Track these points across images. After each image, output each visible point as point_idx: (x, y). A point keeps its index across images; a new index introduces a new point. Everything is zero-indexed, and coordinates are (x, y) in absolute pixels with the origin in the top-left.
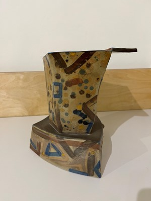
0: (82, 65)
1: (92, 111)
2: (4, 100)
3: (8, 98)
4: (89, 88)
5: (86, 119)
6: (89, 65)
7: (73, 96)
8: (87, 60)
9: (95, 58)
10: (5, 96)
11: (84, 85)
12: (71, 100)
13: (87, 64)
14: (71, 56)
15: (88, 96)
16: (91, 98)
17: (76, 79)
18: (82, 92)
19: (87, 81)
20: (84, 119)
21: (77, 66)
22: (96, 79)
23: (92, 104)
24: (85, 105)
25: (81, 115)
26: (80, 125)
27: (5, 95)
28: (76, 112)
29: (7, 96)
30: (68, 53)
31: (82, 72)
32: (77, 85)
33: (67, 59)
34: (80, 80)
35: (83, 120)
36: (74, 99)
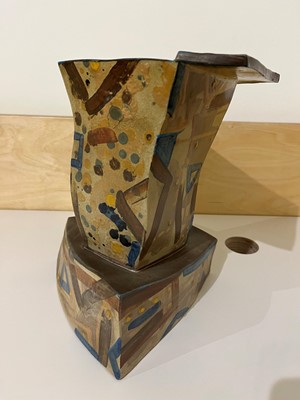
0: (114, 95)
1: (137, 215)
2: (49, 175)
3: (58, 170)
4: (129, 156)
5: (124, 233)
6: (127, 98)
7: (98, 170)
8: (124, 83)
9: (140, 78)
10: (51, 166)
11: (119, 146)
12: (96, 178)
13: (124, 93)
14: (93, 71)
15: (128, 176)
16: (135, 182)
17: (104, 129)
18: (115, 164)
19: (124, 138)
20: (121, 231)
21: (105, 97)
22: (144, 137)
23: (138, 198)
24: (121, 196)
25: (114, 218)
26: (115, 241)
27: (52, 164)
28: (104, 208)
29: (56, 166)
30: (86, 62)
31: (115, 114)
32: (105, 145)
33: (88, 77)
34: (112, 134)
35: (120, 233)
36: (100, 177)
